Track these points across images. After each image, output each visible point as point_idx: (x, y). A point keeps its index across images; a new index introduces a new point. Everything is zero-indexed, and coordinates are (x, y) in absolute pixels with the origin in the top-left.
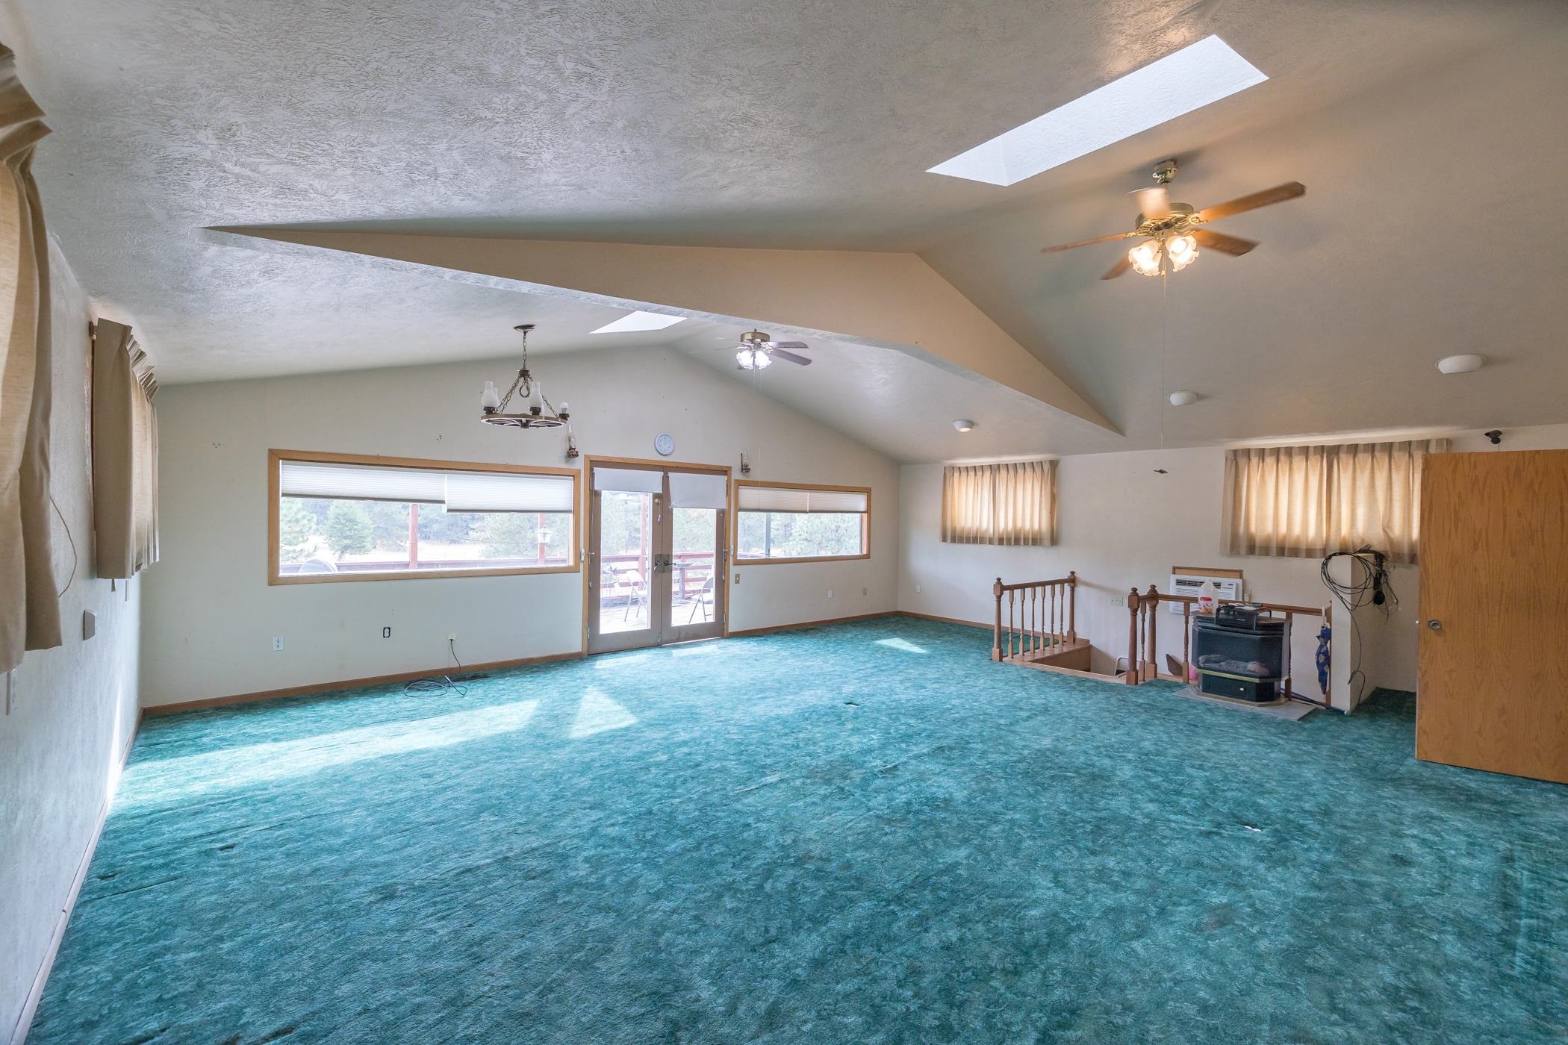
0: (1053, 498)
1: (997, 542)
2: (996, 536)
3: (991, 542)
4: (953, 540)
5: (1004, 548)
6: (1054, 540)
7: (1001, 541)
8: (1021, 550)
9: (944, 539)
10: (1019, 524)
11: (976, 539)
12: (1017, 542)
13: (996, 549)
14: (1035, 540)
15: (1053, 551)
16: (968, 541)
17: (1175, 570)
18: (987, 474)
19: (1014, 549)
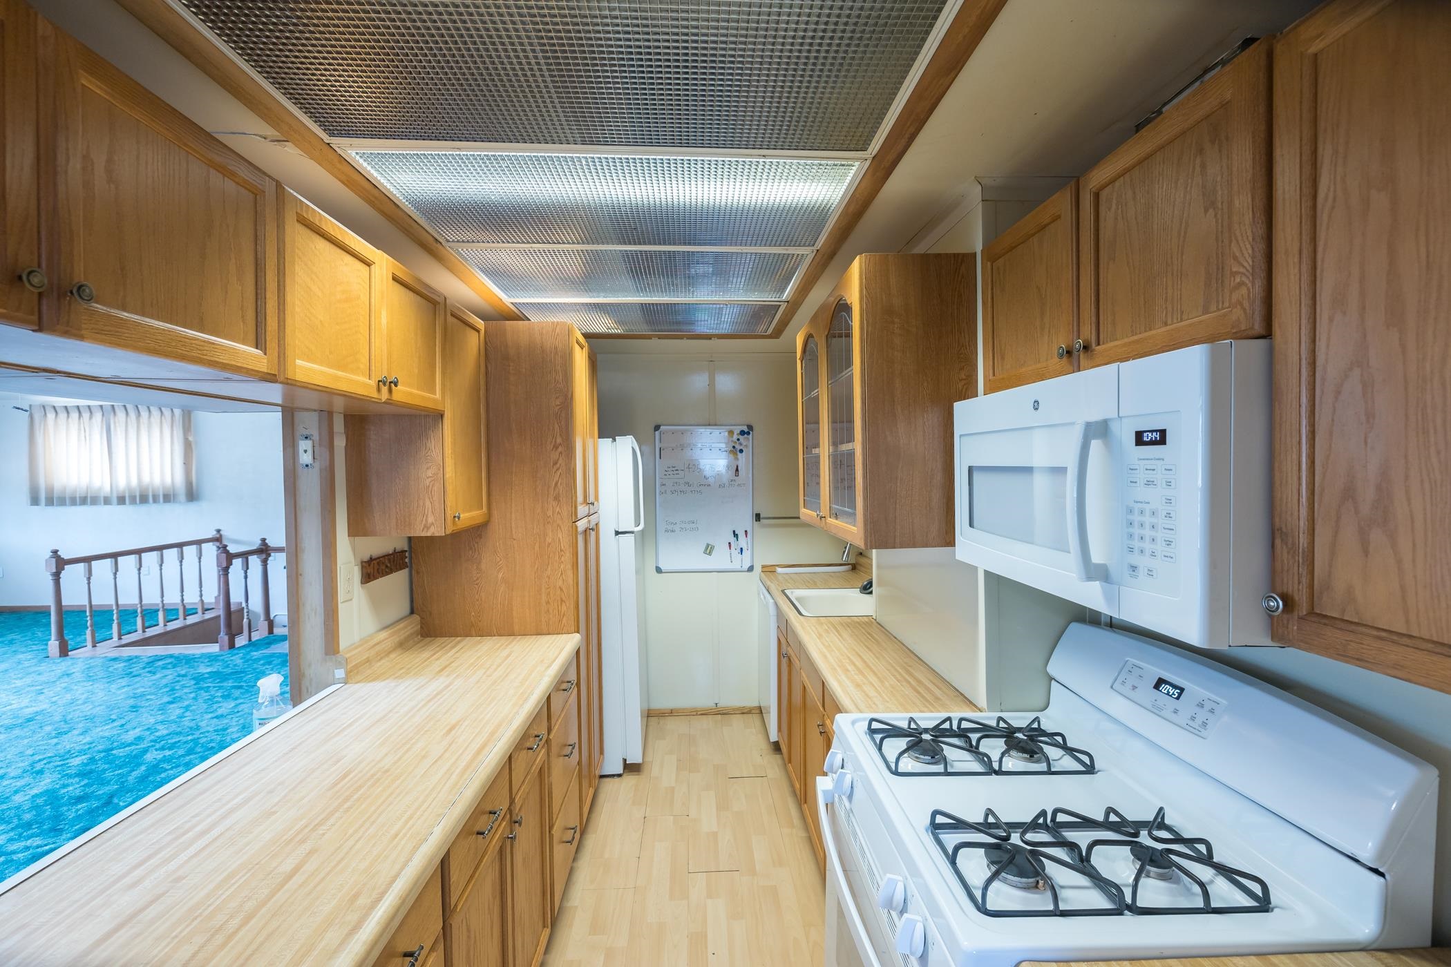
0: (188, 447)
1: (115, 500)
2: (115, 495)
3: (107, 501)
4: (50, 503)
5: (127, 509)
6: (192, 495)
7: (121, 500)
8: (152, 508)
9: (35, 501)
10: (146, 479)
11: (85, 499)
12: (144, 499)
13: (115, 509)
14: (168, 498)
15: (193, 506)
18: (98, 416)
19: (143, 509)
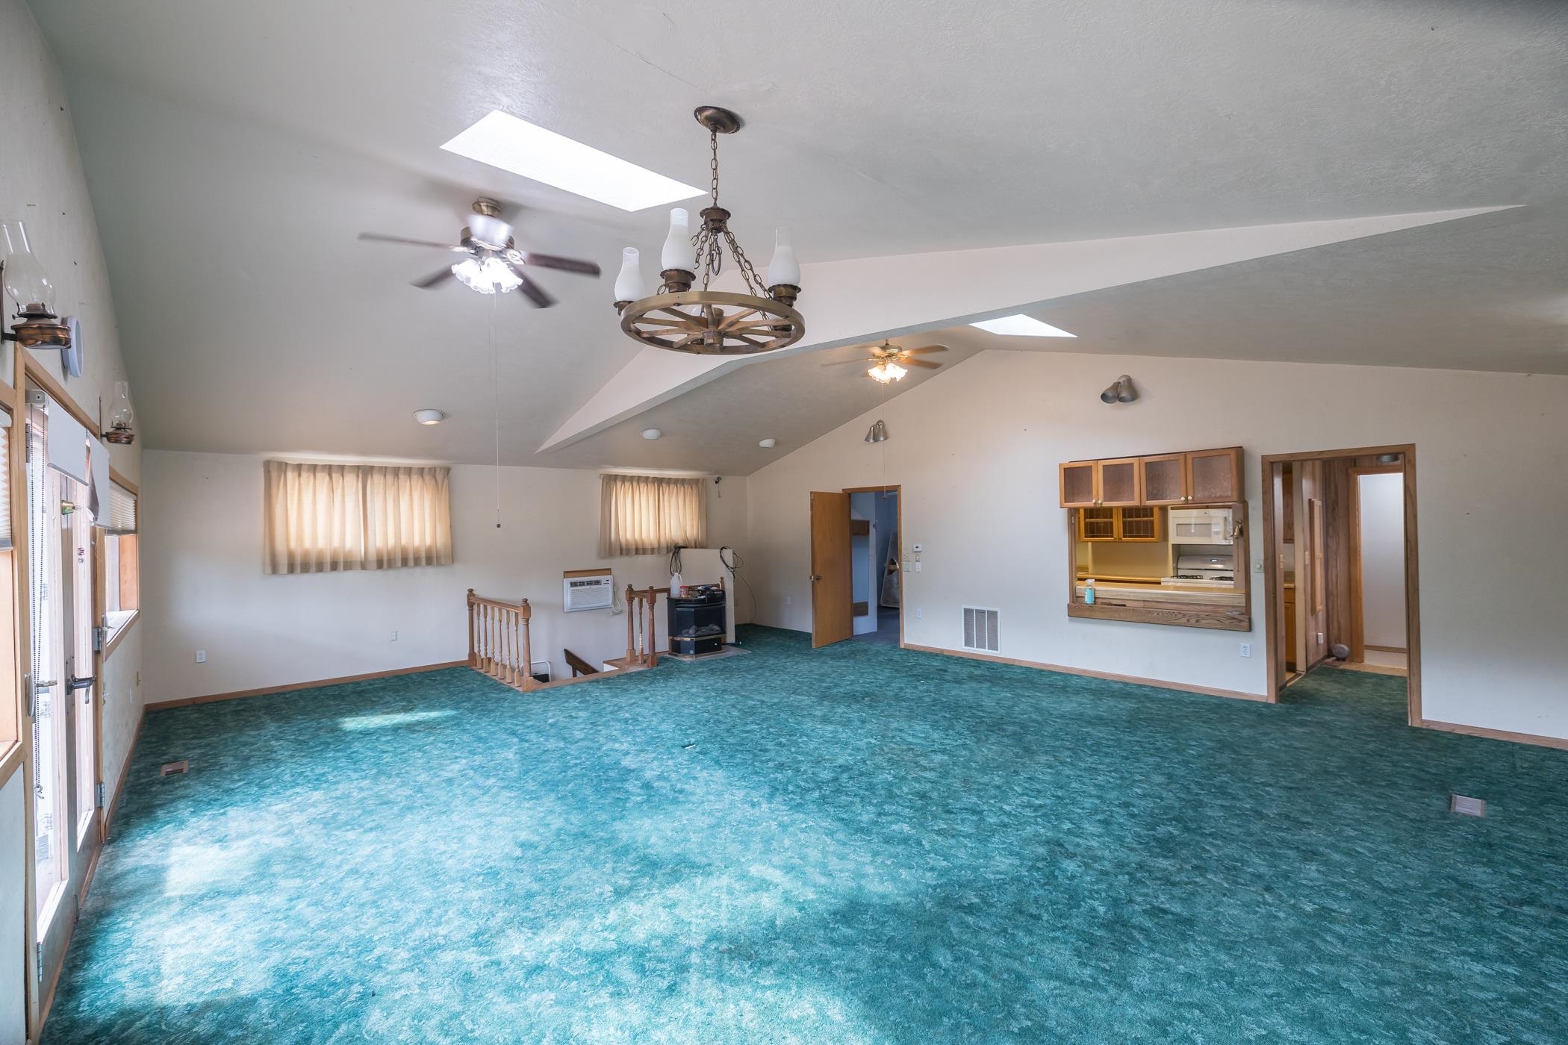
1: (374, 566)
2: (369, 559)
3: (363, 566)
4: (291, 569)
6: (452, 557)
7: (380, 564)
10: (404, 541)
11: (336, 564)
12: (405, 562)
13: (374, 574)
15: (446, 570)
16: (320, 567)
17: (567, 574)
18: (351, 477)
19: (404, 572)
